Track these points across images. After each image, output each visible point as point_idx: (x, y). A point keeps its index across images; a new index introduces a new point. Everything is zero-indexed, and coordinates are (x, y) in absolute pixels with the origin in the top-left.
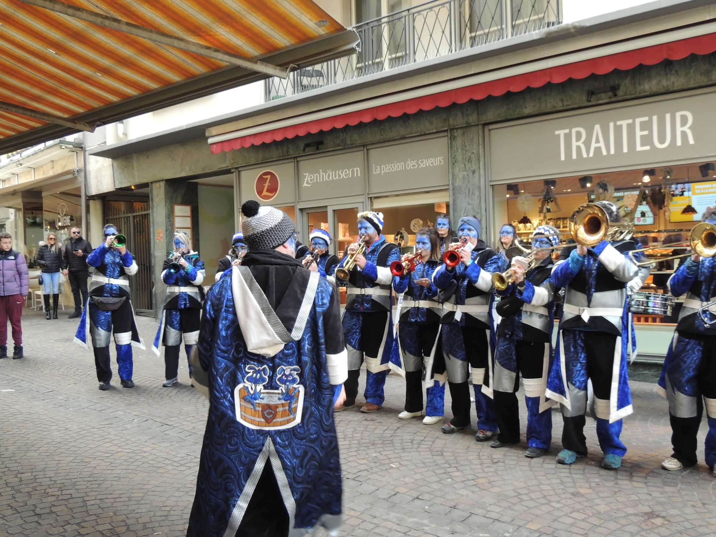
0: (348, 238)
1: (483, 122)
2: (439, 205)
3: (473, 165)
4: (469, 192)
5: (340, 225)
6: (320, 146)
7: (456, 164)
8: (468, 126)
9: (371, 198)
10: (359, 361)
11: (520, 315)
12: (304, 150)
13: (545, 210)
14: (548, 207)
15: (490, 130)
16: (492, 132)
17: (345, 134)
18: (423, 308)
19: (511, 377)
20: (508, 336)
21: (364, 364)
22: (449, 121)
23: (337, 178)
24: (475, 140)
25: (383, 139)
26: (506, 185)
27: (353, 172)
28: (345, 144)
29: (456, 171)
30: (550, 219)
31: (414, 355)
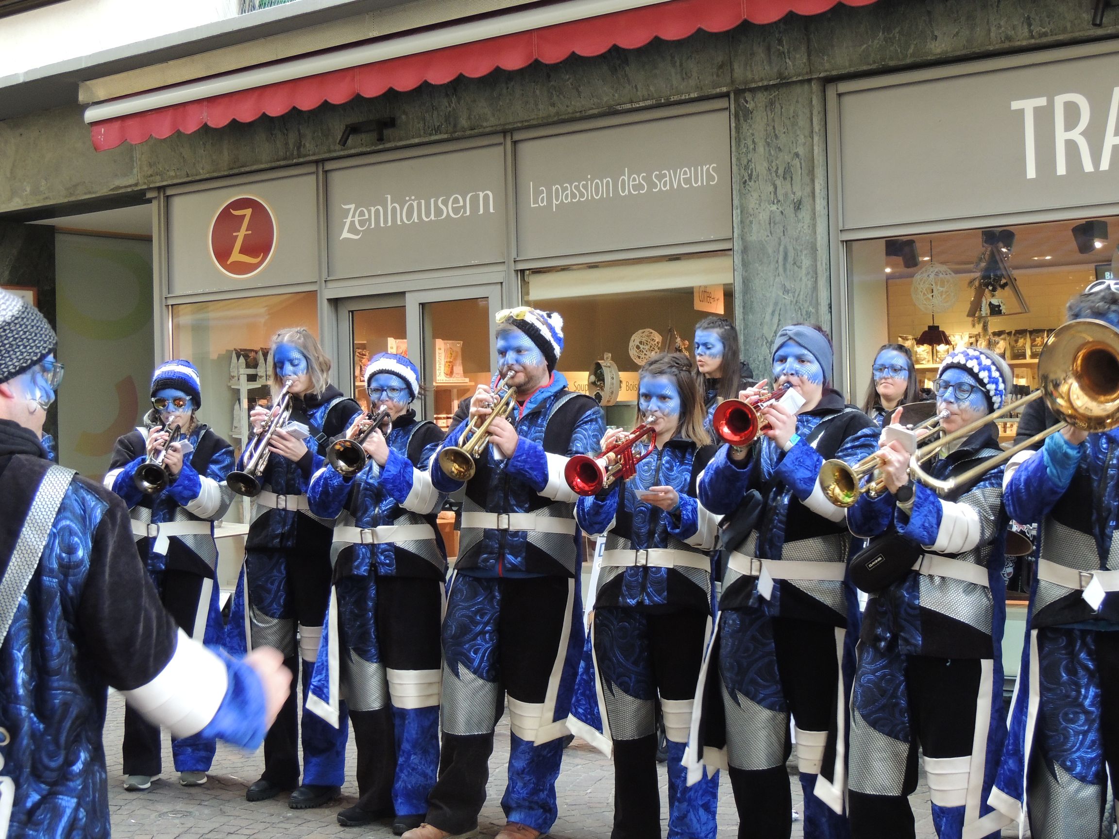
0: (459, 379)
1: (822, 75)
2: (706, 294)
3: (797, 188)
4: (785, 258)
5: (440, 343)
6: (387, 132)
7: (752, 183)
8: (784, 84)
9: (522, 271)
10: (490, 712)
11: (915, 587)
12: (343, 142)
13: (985, 310)
14: (995, 302)
15: (840, 95)
16: (847, 100)
17: (454, 99)
18: (658, 569)
19: (896, 755)
20: (883, 644)
21: (504, 720)
22: (732, 70)
23: (432, 217)
24: (802, 122)
25: (557, 114)
26: (883, 241)
27: (475, 201)
28: (455, 126)
29: (752, 202)
30: (999, 334)
31: (636, 696)
